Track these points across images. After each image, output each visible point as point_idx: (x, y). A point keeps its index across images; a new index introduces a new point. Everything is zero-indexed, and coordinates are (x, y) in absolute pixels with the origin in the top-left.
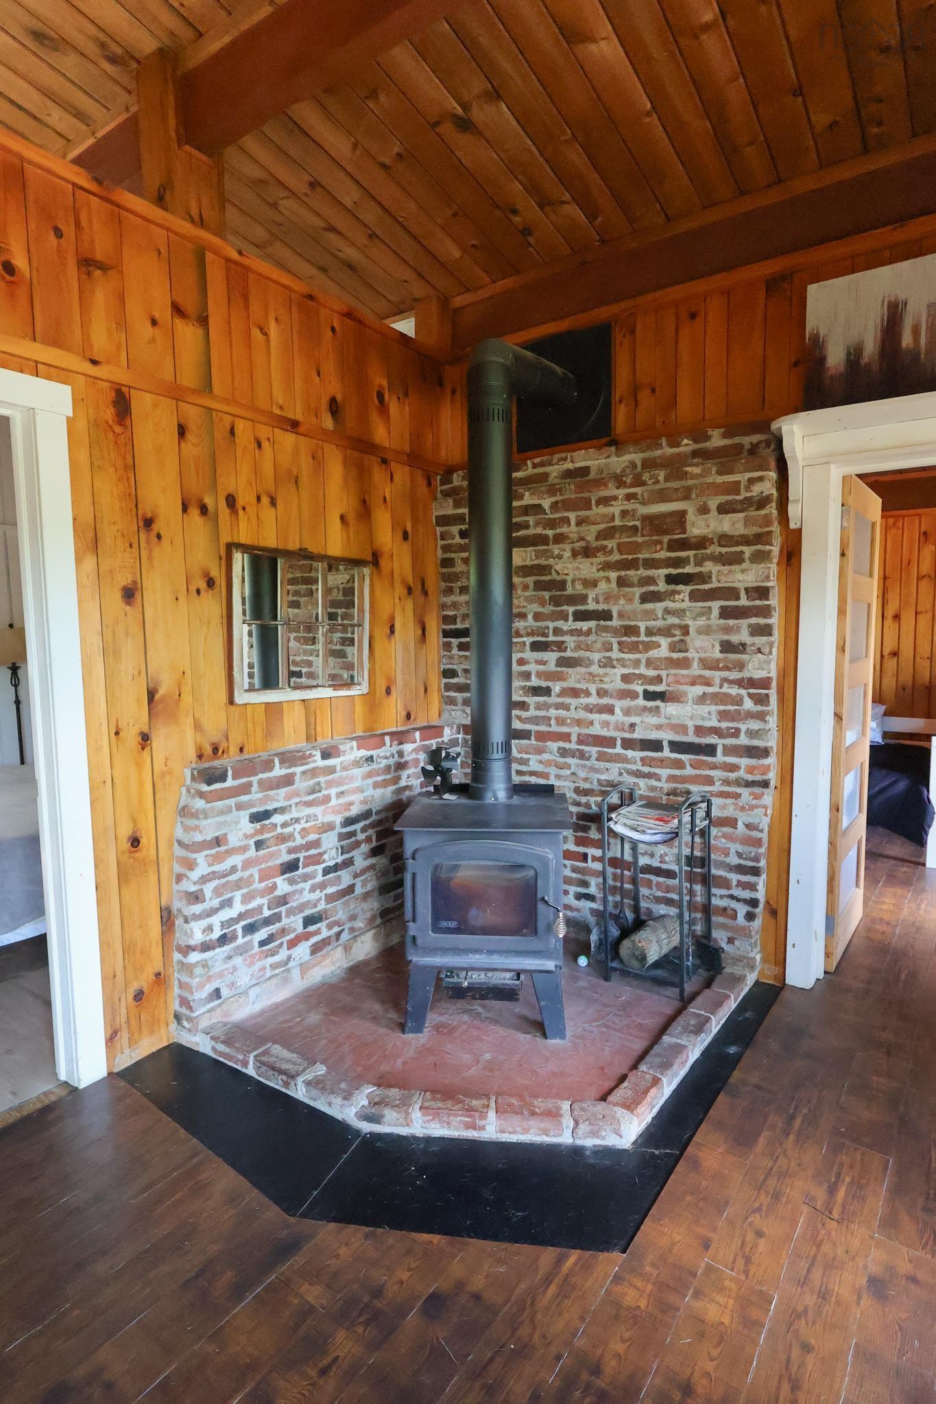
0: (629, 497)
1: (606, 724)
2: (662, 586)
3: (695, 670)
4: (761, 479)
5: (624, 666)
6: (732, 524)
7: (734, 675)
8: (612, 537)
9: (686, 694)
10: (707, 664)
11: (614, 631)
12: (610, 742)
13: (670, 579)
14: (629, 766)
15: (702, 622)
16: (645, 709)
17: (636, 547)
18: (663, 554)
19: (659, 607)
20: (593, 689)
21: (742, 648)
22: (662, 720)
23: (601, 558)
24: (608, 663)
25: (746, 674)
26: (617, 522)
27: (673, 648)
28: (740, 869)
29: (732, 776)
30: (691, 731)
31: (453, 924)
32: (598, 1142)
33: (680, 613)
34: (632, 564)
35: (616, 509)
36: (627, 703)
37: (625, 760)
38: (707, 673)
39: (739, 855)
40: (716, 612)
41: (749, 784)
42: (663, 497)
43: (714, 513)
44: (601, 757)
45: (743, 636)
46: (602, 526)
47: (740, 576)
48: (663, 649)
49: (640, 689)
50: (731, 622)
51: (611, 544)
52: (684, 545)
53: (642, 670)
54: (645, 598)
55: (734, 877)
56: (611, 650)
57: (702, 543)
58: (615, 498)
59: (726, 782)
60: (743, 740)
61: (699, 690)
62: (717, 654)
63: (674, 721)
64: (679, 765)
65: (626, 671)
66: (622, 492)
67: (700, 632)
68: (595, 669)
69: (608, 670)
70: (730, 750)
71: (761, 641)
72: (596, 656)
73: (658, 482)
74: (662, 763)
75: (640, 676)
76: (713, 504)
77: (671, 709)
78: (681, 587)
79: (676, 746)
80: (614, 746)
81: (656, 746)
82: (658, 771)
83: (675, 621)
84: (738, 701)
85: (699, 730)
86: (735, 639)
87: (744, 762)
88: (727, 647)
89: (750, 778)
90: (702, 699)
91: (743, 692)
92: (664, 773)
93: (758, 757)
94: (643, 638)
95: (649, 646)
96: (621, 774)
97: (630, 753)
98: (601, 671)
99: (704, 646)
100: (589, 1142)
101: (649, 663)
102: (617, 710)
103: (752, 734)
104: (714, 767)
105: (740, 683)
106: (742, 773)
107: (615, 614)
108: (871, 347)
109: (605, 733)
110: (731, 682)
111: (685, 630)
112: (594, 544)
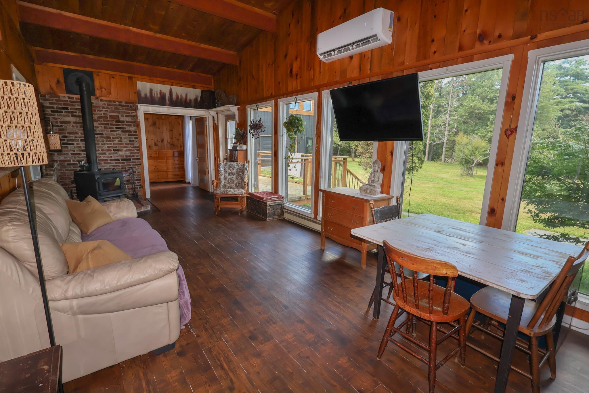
0: (106, 111)
1: (105, 157)
2: (115, 129)
3: (124, 145)
4: (134, 112)
5: (107, 145)
6: (128, 119)
7: (132, 146)
8: (102, 118)
9: (123, 150)
10: (126, 144)
11: (105, 138)
12: (107, 160)
13: (116, 128)
14: (112, 165)
15: (124, 136)
16: (114, 153)
17: (109, 121)
18: (115, 123)
19: (115, 133)
20: (100, 149)
21: (133, 141)
22: (118, 155)
23: (99, 122)
24: (104, 144)
25: (134, 146)
26: (102, 115)
27: (119, 141)
28: (137, 180)
29: (134, 164)
30: (125, 156)
31: (107, 190)
32: (147, 209)
33: (120, 134)
34: (108, 124)
35: (102, 113)
36: (109, 152)
37: (111, 163)
38: (127, 146)
39: (137, 178)
40: (127, 135)
41: (137, 165)
42: (113, 112)
43: (125, 116)
44: (105, 163)
45: (133, 139)
46: (99, 116)
47: (131, 128)
48: (117, 141)
49: (112, 149)
50: (130, 137)
51: (101, 120)
52: (119, 122)
53: (112, 145)
54: (111, 131)
55: (136, 182)
56: (104, 141)
57: (123, 122)
58: (102, 110)
59: (133, 165)
60: (135, 157)
61: (126, 149)
62: (128, 142)
63: (121, 155)
64: (124, 163)
65: (108, 146)
66: (104, 110)
67: (124, 138)
68: (100, 145)
69: (104, 145)
70: (133, 159)
71: (136, 140)
72: (100, 143)
73: (112, 109)
74: (120, 163)
75: (112, 147)
76: (125, 115)
77: (120, 153)
78: (119, 130)
79: (122, 160)
80: (108, 161)
81: (118, 160)
82: (119, 165)
83: (119, 136)
84: (134, 150)
85: (126, 156)
86: (132, 140)
87: (136, 161)
88: (130, 141)
89: (137, 164)
90: (126, 150)
91: (134, 149)
92: (120, 165)
93: (139, 160)
94: (112, 139)
95: (113, 141)
96: (110, 166)
97: (112, 162)
98: (102, 146)
99: (125, 141)
100: (145, 210)
101: (114, 144)
102: (107, 154)
103: (137, 156)
104: (131, 162)
105: (133, 147)
106: (136, 163)
107: (104, 134)
108: (148, 95)
109: (104, 158)
110: (132, 147)
111: (121, 138)
112: (97, 119)
